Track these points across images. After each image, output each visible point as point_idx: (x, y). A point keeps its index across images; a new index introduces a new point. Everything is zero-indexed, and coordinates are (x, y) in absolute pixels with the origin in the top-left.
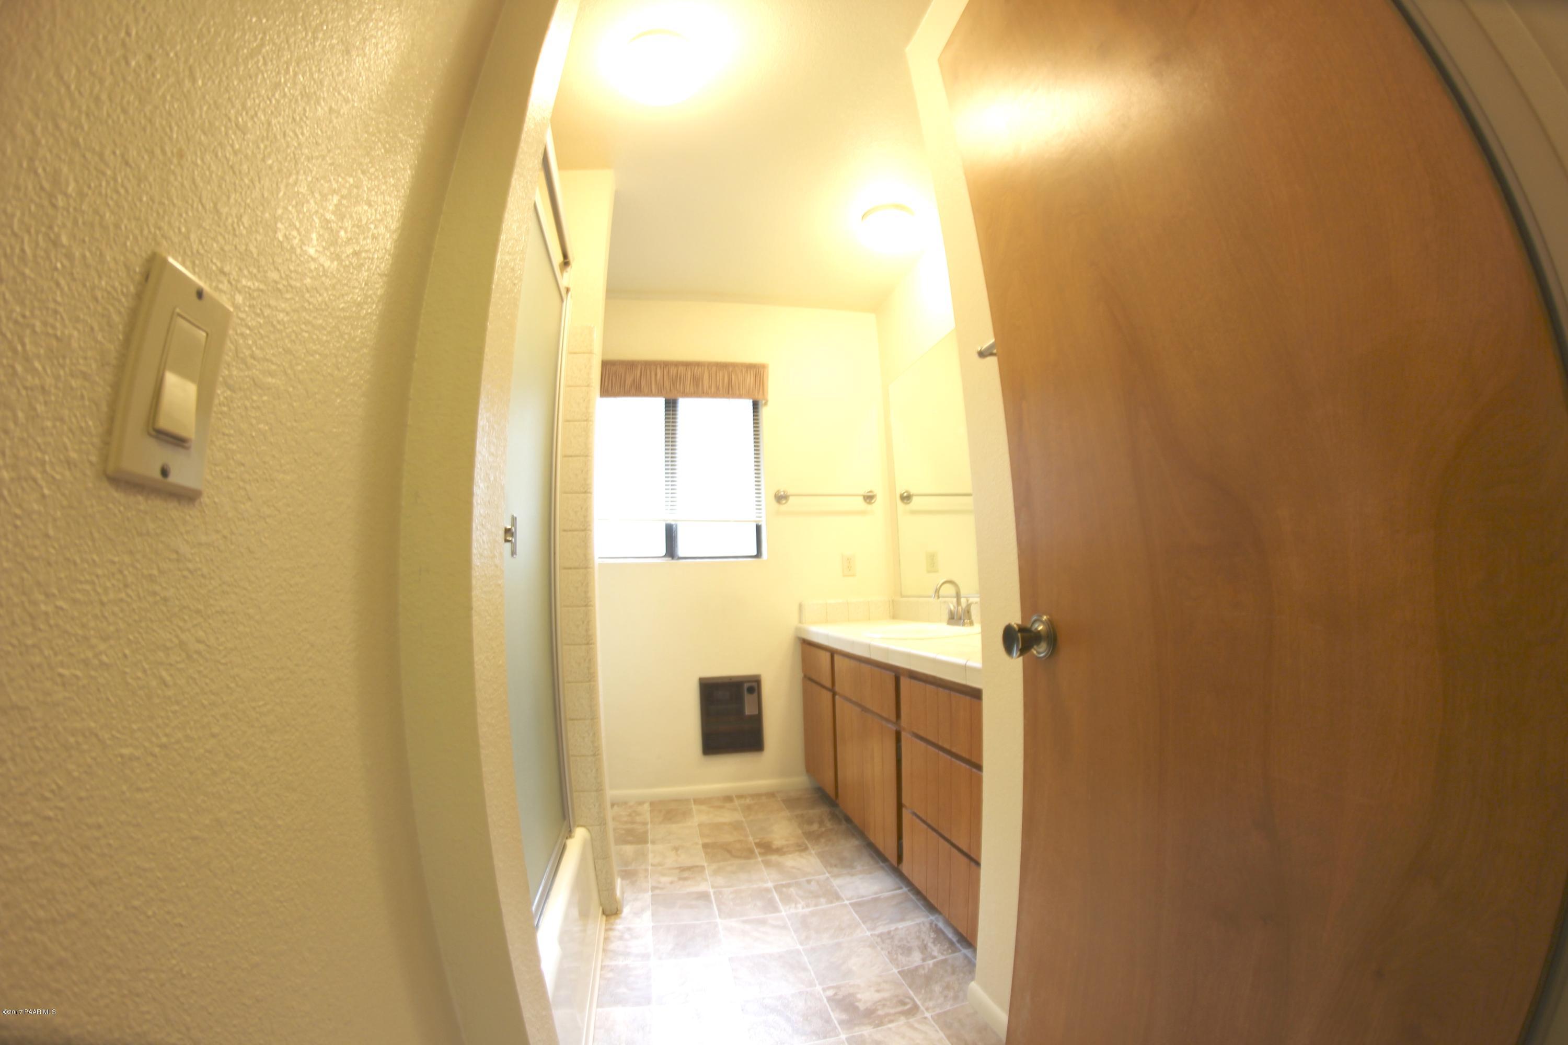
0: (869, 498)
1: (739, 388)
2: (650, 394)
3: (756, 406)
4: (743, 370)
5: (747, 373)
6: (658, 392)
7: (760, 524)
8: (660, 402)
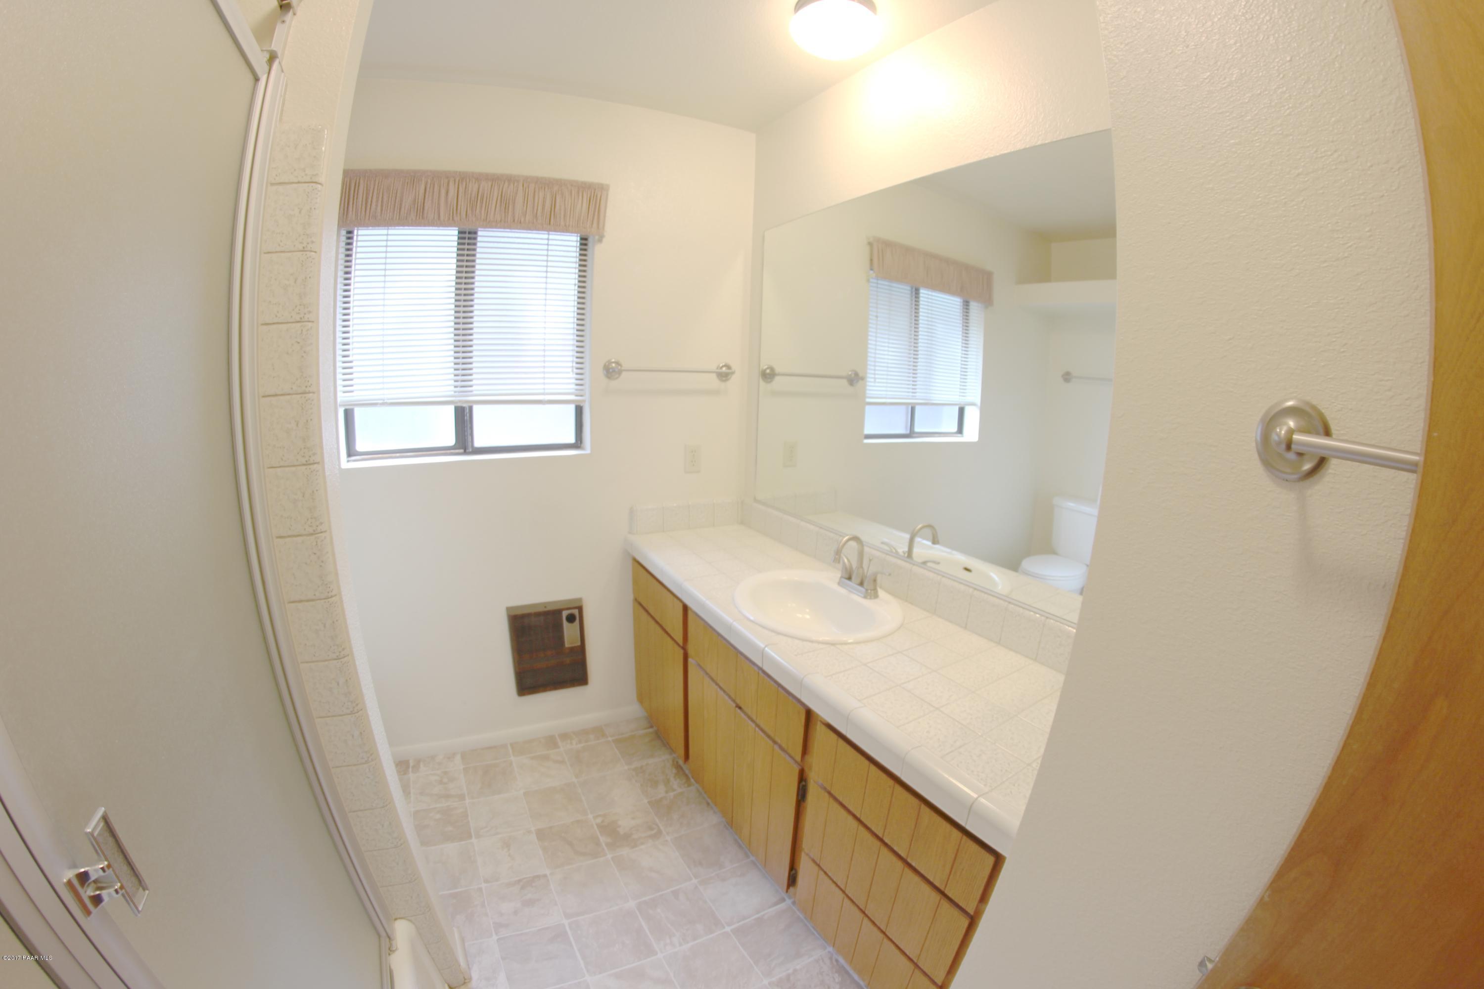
0: (724, 375)
1: (565, 216)
2: (437, 222)
3: (584, 242)
4: (573, 192)
5: (578, 196)
6: (449, 219)
7: (582, 405)
8: (451, 235)
